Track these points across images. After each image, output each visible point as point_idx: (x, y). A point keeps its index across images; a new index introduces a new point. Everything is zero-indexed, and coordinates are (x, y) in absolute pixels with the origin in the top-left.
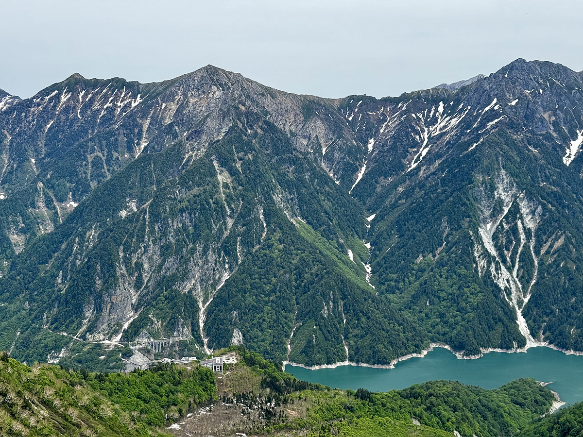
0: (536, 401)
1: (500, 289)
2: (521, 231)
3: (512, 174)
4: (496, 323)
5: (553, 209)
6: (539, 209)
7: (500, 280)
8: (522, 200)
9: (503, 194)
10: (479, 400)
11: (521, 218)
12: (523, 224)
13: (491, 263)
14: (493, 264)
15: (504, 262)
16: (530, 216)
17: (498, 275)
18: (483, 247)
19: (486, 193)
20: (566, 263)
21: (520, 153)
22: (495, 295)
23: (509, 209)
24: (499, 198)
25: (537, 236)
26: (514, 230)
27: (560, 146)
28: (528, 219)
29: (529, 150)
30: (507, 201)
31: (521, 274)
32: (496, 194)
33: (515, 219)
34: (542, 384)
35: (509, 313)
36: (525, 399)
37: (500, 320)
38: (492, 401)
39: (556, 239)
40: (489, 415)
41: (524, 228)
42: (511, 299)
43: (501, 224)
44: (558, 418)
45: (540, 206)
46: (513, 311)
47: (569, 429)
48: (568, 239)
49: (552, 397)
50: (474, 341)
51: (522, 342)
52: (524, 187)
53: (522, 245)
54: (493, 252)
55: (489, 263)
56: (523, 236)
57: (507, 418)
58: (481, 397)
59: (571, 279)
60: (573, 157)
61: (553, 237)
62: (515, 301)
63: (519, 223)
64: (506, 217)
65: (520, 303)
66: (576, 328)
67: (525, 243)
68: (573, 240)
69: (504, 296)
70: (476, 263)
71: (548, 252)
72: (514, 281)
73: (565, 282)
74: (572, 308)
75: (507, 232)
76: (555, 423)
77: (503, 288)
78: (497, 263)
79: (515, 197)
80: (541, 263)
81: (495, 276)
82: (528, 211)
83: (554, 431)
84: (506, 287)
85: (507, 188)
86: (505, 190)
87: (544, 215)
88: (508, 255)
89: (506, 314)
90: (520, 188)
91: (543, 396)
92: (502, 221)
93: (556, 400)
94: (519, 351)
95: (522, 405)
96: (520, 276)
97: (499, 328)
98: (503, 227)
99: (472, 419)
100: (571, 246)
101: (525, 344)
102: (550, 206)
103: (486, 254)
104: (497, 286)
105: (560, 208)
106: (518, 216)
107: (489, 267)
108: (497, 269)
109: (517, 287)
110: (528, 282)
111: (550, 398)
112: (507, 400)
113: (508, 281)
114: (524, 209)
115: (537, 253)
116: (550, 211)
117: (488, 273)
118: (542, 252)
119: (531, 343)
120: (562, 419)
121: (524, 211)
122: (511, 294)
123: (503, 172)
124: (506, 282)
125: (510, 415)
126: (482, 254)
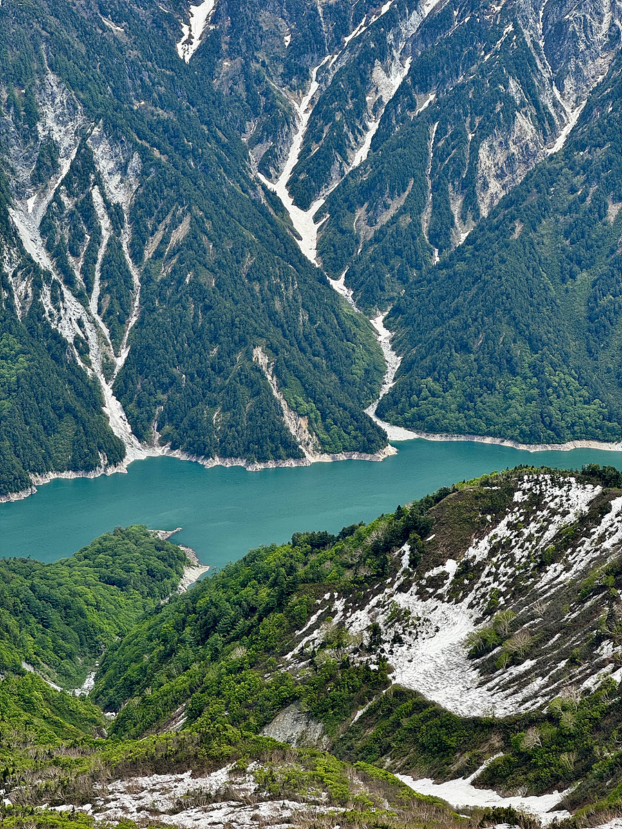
0: (151, 573)
1: (63, 343)
2: (100, 210)
3: (72, 84)
4: (60, 417)
5: (164, 158)
6: (135, 162)
7: (64, 322)
8: (97, 141)
9: (56, 128)
10: (32, 588)
11: (99, 182)
12: (103, 195)
13: (40, 287)
14: (46, 289)
15: (70, 281)
16: (118, 177)
17: (59, 311)
18: (22, 251)
19: (17, 128)
20: (196, 275)
21: (85, 35)
22: (54, 357)
23: (72, 163)
24: (49, 138)
25: (135, 220)
26: (86, 210)
27: (168, 18)
28: (112, 182)
29: (104, 28)
30: (66, 144)
31: (106, 306)
32: (40, 129)
33: (85, 184)
34: (161, 535)
35: (86, 394)
36: (128, 570)
37: (69, 410)
38: (60, 585)
39: (174, 225)
40: (54, 615)
41: (107, 205)
42: (89, 363)
43: (56, 198)
44: (194, 601)
45: (136, 155)
46: (94, 388)
47: (216, 621)
48: (197, 223)
49: (183, 559)
50: (15, 461)
51: (116, 452)
52: (100, 111)
53: (105, 242)
54: (44, 261)
55: (37, 286)
56: (105, 223)
57: (93, 617)
58: (36, 581)
59: (207, 308)
60: (196, 43)
61: (168, 220)
62: (97, 366)
63: (95, 193)
64: (67, 181)
65: (107, 368)
66: (223, 410)
67: (110, 238)
68: (208, 225)
69: (73, 356)
70: (8, 288)
71: (158, 254)
72: (94, 322)
73: (196, 316)
74: (213, 369)
75: (72, 214)
76: (189, 613)
77: (70, 340)
78: (55, 286)
79: (82, 134)
80: (146, 280)
81: (51, 315)
82: (112, 165)
83: (188, 629)
84: (77, 338)
85: (63, 114)
86: (59, 120)
87: (145, 173)
88: (76, 264)
89: (79, 394)
90: (92, 114)
91: (164, 560)
92: (57, 191)
93: (190, 565)
94: (111, 471)
95: (121, 584)
96: (104, 311)
97: (68, 428)
98: (61, 204)
99: (16, 631)
100: (204, 238)
101: (122, 455)
102: (156, 153)
103: (28, 267)
104: (57, 337)
105: (177, 157)
106: (93, 177)
107: (37, 296)
108: (54, 300)
109: (100, 335)
110: (122, 322)
111: (176, 561)
112: (91, 579)
113: (80, 323)
114: (103, 163)
115: (137, 256)
116: (158, 164)
117: (37, 308)
118: (148, 254)
119: (135, 453)
120: (201, 603)
121: (105, 165)
122: (88, 351)
123: (51, 77)
124: (76, 325)
125: (98, 608)
126: (20, 268)
